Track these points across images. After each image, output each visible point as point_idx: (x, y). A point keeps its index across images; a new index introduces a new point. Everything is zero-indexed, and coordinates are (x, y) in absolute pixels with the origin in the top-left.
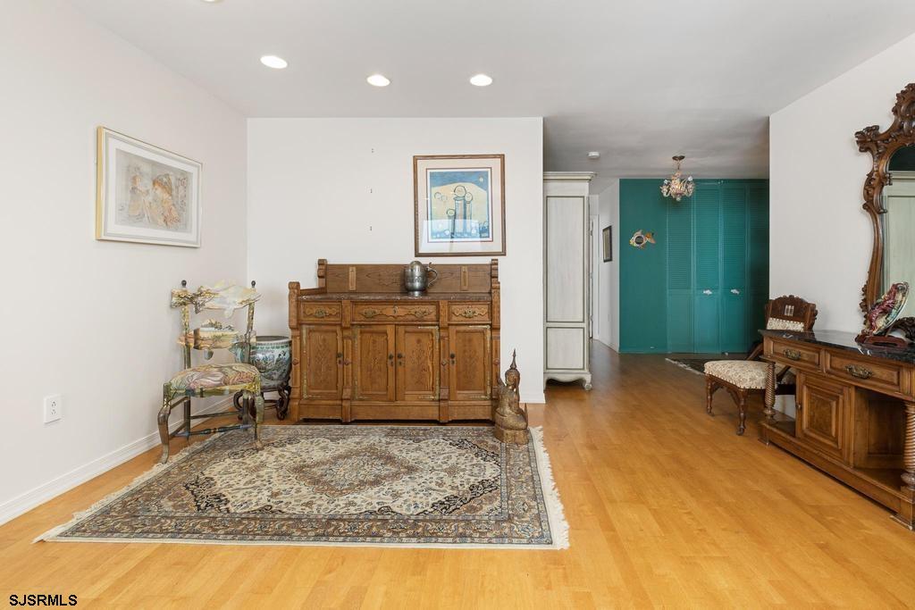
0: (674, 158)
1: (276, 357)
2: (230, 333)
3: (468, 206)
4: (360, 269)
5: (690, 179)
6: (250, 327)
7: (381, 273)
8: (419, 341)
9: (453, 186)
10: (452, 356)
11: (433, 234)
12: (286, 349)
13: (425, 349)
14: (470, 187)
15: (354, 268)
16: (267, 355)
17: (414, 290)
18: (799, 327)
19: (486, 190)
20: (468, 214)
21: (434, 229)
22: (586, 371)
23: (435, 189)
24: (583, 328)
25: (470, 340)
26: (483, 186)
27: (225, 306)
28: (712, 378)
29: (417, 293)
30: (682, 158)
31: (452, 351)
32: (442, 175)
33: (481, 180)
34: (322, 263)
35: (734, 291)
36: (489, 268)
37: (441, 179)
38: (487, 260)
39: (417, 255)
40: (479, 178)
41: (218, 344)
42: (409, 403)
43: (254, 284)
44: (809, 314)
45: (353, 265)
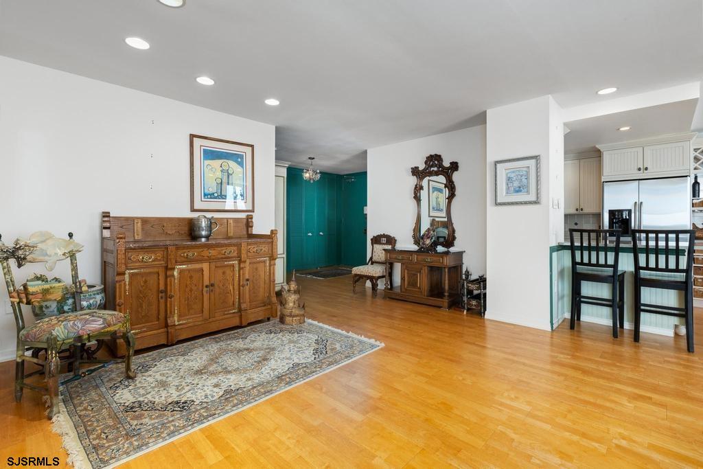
0: (310, 158)
1: (99, 302)
2: (57, 285)
3: (230, 177)
4: (145, 221)
5: (318, 171)
6: (75, 277)
7: (165, 225)
8: (224, 273)
9: (220, 162)
10: (247, 280)
11: (205, 195)
12: (103, 295)
13: (228, 278)
14: (232, 164)
15: (140, 221)
16: (91, 301)
17: (201, 237)
18: (389, 247)
19: (243, 167)
20: (230, 182)
21: (206, 191)
22: (285, 283)
23: (207, 162)
24: (283, 258)
25: (256, 269)
26: (241, 164)
27: (46, 258)
28: (356, 275)
29: (203, 240)
30: (313, 158)
31: (247, 277)
32: (212, 152)
33: (239, 160)
34: (106, 215)
35: (321, 233)
36: (245, 221)
37: (210, 155)
38: (243, 215)
39: (193, 210)
40: (237, 158)
41: (49, 297)
42: (218, 318)
43: (71, 235)
44: (393, 241)
45: (137, 218)
